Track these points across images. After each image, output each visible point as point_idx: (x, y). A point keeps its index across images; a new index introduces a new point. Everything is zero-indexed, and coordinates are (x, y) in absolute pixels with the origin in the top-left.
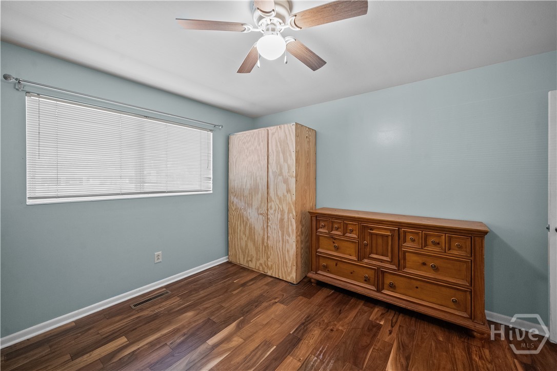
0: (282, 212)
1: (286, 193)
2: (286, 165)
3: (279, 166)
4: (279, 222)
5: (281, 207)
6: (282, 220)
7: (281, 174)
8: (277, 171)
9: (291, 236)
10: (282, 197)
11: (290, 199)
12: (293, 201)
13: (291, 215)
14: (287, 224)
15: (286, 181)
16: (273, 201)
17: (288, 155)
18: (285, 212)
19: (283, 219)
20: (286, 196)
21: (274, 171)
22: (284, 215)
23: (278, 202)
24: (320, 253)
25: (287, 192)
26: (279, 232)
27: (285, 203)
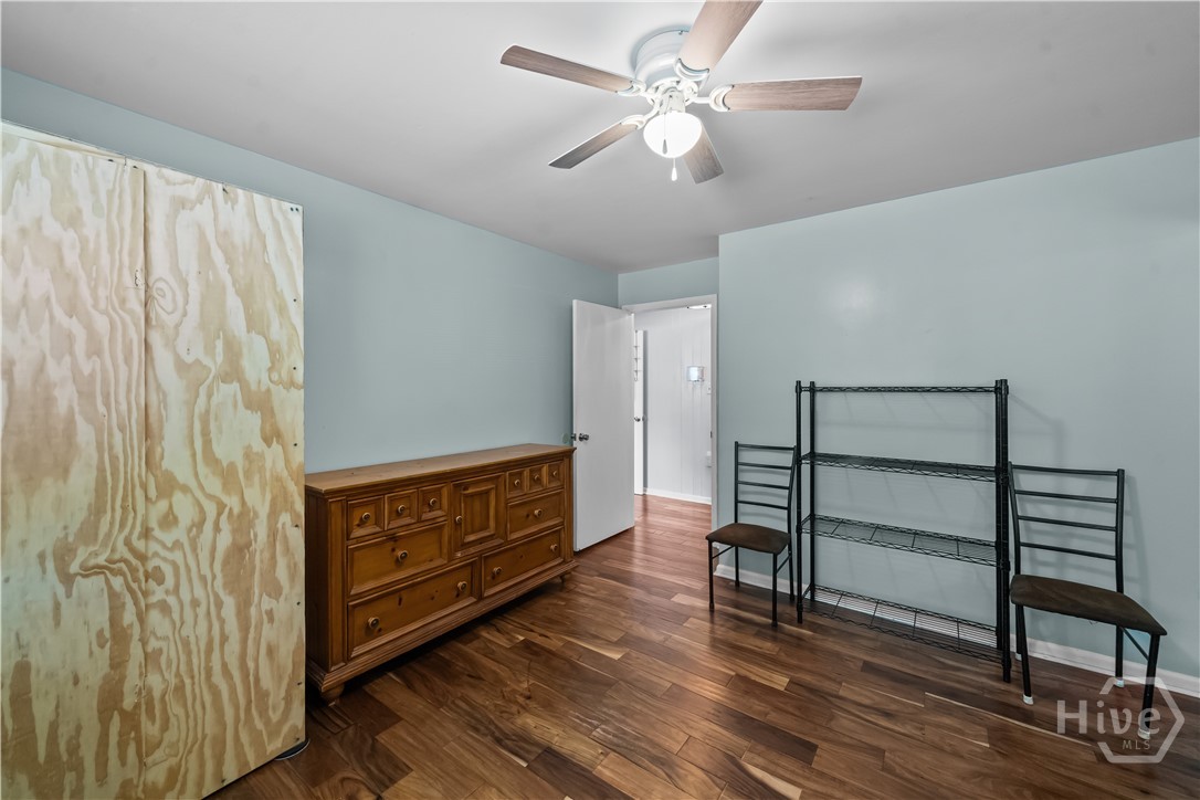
0: (243, 520)
1: (258, 445)
2: (259, 344)
3: (220, 344)
4: (226, 563)
5: (233, 502)
6: (240, 550)
7: (233, 372)
8: (207, 361)
9: (286, 590)
10: (240, 464)
11: (281, 464)
12: (295, 466)
13: (285, 518)
14: (267, 555)
15: (260, 403)
16: (185, 489)
17: (270, 305)
18: (256, 515)
19: (249, 545)
20: (261, 456)
21: (189, 359)
22: (251, 525)
23: (214, 485)
24: (359, 595)
25: (267, 441)
26: (219, 604)
27: (256, 479)
